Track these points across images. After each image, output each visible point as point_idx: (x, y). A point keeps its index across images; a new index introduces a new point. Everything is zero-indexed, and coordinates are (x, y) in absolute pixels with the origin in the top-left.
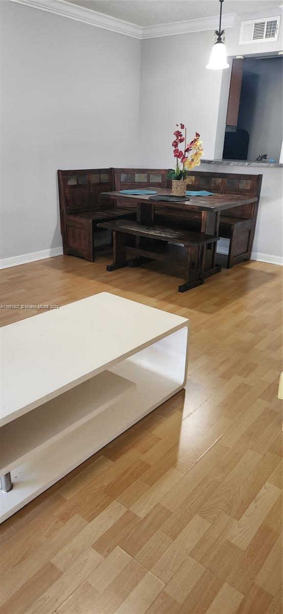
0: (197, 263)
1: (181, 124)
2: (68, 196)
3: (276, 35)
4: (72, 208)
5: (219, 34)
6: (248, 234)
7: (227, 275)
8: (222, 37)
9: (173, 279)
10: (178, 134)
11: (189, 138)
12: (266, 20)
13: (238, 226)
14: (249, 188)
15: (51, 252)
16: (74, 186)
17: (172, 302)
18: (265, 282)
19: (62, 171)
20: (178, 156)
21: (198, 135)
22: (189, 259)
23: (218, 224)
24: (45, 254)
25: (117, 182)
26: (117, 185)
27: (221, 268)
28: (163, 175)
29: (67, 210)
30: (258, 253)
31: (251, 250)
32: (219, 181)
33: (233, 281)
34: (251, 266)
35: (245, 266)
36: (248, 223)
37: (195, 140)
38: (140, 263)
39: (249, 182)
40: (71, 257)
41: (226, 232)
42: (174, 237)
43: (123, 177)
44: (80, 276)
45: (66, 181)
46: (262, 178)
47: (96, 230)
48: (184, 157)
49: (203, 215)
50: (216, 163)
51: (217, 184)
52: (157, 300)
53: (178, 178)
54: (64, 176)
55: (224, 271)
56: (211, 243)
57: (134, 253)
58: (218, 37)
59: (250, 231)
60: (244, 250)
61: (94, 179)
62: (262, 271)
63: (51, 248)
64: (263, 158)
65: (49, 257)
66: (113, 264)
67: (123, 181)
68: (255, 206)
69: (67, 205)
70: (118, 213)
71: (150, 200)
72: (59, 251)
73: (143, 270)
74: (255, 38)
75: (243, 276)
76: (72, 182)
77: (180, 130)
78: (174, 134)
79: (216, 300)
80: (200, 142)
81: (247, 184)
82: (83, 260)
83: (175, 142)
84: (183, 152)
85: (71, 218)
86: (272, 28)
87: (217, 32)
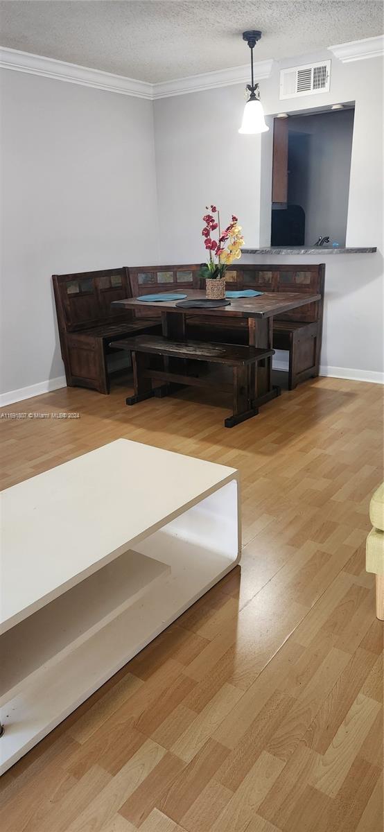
0: (246, 387)
1: (212, 207)
2: (69, 308)
3: (327, 85)
4: (75, 324)
5: (252, 88)
6: (313, 343)
7: (290, 398)
8: (256, 92)
9: (216, 410)
10: (209, 219)
11: (224, 223)
12: (312, 66)
13: (298, 334)
14: (308, 282)
15: (50, 385)
16: (76, 295)
17: (217, 442)
18: (340, 405)
19: (57, 276)
20: (211, 248)
21: (234, 219)
22: (235, 382)
23: (271, 333)
24: (41, 388)
25: (134, 285)
26: (135, 290)
27: (280, 390)
28: (194, 272)
29: (68, 327)
30: (329, 367)
31: (319, 364)
32: (269, 275)
33: (298, 407)
34: (320, 385)
35: (313, 386)
36: (311, 328)
37: (232, 226)
38: (170, 391)
39: (309, 274)
40: (77, 388)
41: (283, 341)
42: (213, 355)
43: (141, 278)
44: (90, 414)
45: (64, 289)
46: (324, 268)
47: (109, 351)
48: (219, 249)
49: (250, 323)
50: (262, 252)
51: (267, 279)
52: (195, 441)
53: (214, 276)
54: (60, 283)
55: (285, 394)
56: (264, 359)
57: (162, 378)
58: (250, 92)
59: (315, 338)
60: (309, 363)
61: (102, 284)
62: (336, 391)
63: (50, 378)
64: (323, 243)
65: (47, 391)
66: (135, 395)
67: (141, 283)
68: (318, 306)
69: (68, 319)
70: (138, 326)
71: (178, 307)
72: (61, 382)
73: (178, 400)
74: (299, 89)
75: (309, 400)
76: (73, 290)
77: (211, 214)
78: (204, 219)
79: (275, 435)
80: (238, 228)
81: (305, 277)
82: (95, 393)
83: (205, 229)
84: (218, 242)
85: (75, 337)
86: (320, 76)
87: (249, 87)
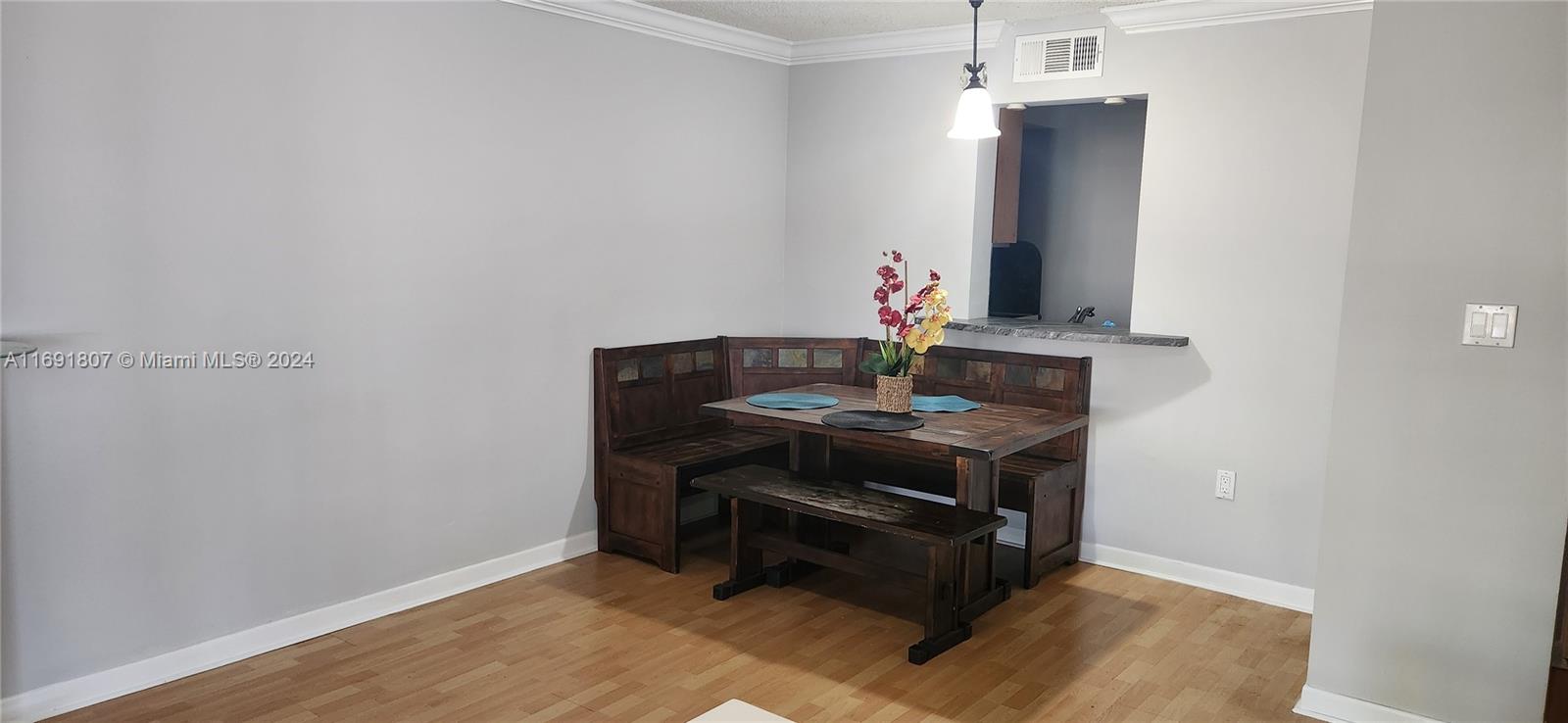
0: (952, 585)
1: (894, 253)
2: (617, 407)
3: (1098, 65)
4: (625, 436)
5: (974, 69)
6: (1068, 499)
7: (1028, 607)
8: (980, 75)
9: (889, 622)
10: (887, 273)
11: (917, 282)
12: (1073, 35)
13: (1044, 483)
14: (1060, 387)
15: (568, 546)
16: (633, 384)
17: (896, 696)
18: (1130, 629)
19: (604, 350)
20: (889, 323)
21: (934, 276)
22: (932, 575)
23: (996, 480)
24: (551, 553)
25: (735, 369)
26: (737, 378)
27: (1010, 590)
28: (844, 351)
29: (612, 440)
30: (1097, 545)
31: (1079, 538)
32: (986, 368)
33: (1046, 629)
34: (1083, 581)
35: (1069, 582)
36: (1067, 472)
37: (929, 290)
38: (794, 576)
39: (1061, 373)
40: (616, 556)
41: (1017, 494)
42: (892, 519)
43: (749, 357)
44: (646, 615)
45: (612, 372)
46: (1090, 365)
47: (685, 491)
48: (904, 325)
49: (958, 462)
50: (977, 329)
51: (981, 375)
52: (854, 690)
53: (892, 371)
54: (606, 361)
55: (1019, 595)
56: (984, 536)
57: (778, 551)
58: (971, 75)
59: (1073, 492)
60: (1063, 537)
61: (680, 365)
62: (1118, 598)
63: (567, 536)
64: (1083, 319)
65: (561, 560)
66: (731, 579)
67: (749, 366)
68: (1082, 434)
69: (613, 426)
70: (739, 445)
71: (828, 426)
72: (588, 542)
73: (808, 596)
74: (1049, 68)
75: (1068, 612)
76: (627, 375)
77: (892, 264)
78: (879, 273)
79: (1010, 687)
80: (941, 293)
81: (1054, 378)
82: (655, 568)
83: (880, 290)
84: (902, 313)
85: (624, 461)
86: (1086, 52)
87: (968, 67)
